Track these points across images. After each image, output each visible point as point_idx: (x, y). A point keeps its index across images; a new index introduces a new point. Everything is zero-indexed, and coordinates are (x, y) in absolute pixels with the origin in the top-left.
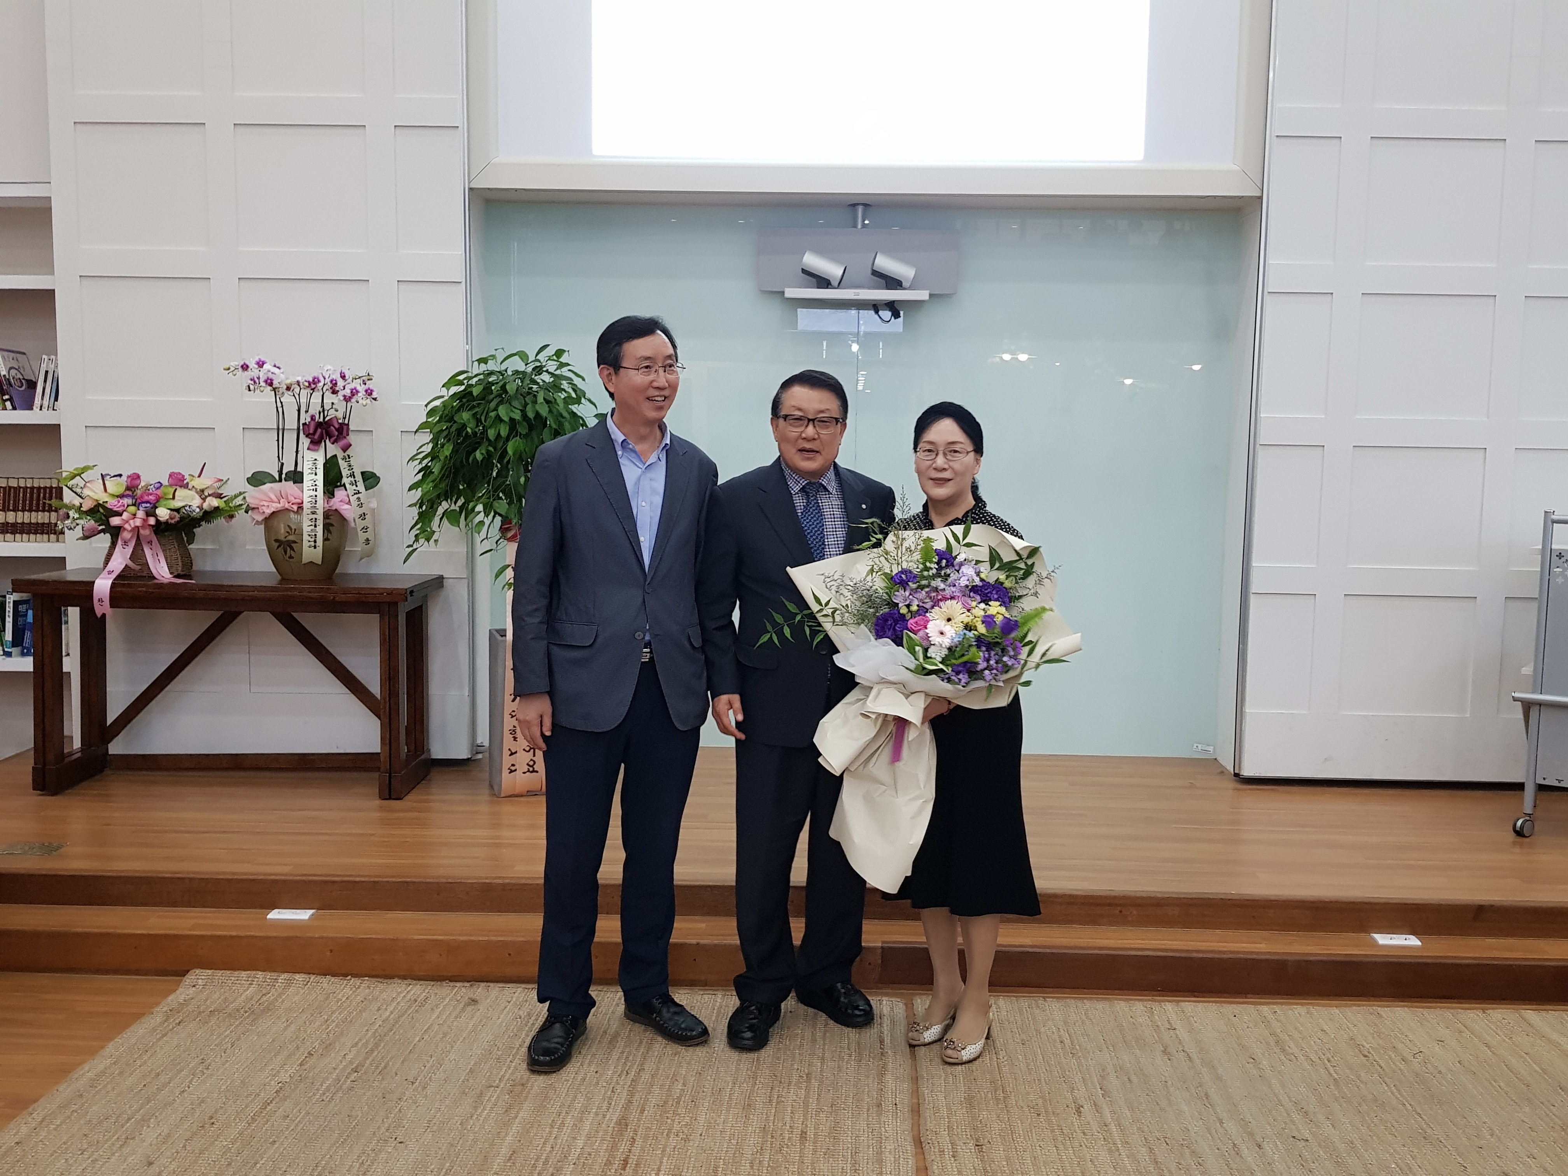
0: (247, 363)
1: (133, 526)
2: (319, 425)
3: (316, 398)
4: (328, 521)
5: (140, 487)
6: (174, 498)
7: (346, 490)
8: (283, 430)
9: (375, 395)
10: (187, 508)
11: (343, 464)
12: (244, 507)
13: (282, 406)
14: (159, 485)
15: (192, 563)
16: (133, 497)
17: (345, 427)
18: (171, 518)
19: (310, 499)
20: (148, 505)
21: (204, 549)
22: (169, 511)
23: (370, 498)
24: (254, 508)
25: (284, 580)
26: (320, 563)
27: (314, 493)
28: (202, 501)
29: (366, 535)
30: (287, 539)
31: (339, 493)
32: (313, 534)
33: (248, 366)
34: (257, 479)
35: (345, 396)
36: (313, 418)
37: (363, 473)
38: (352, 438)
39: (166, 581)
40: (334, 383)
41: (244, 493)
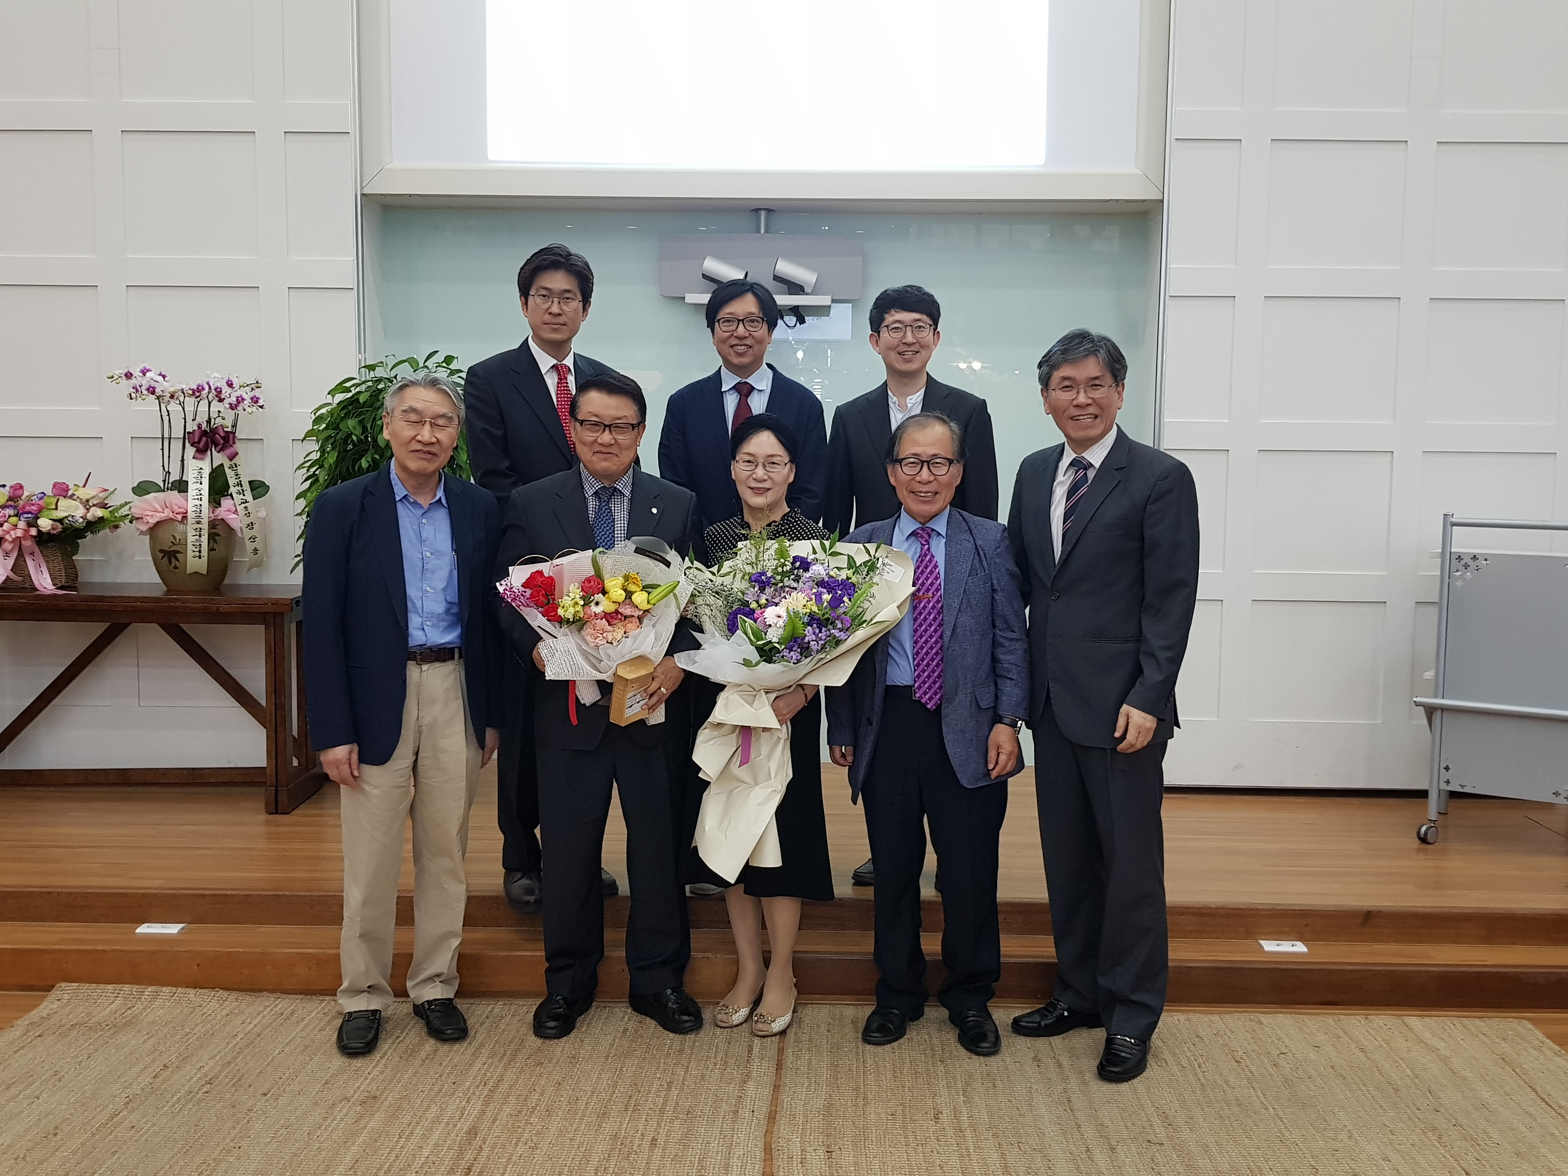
0: (131, 371)
1: (14, 537)
2: (204, 433)
3: (203, 406)
4: (214, 531)
5: (23, 497)
6: (56, 509)
7: (233, 499)
8: (170, 438)
9: (261, 402)
10: (70, 519)
11: (229, 473)
12: (130, 517)
13: (169, 415)
14: (43, 495)
15: (77, 574)
16: (15, 507)
17: (231, 435)
18: (53, 529)
19: (194, 509)
20: (30, 515)
21: (92, 560)
22: (51, 522)
23: (259, 509)
24: (138, 518)
25: (169, 591)
26: (205, 573)
27: (198, 502)
28: (86, 511)
29: (254, 545)
30: (172, 549)
31: (226, 503)
32: (198, 544)
33: (131, 375)
34: (143, 489)
35: (231, 404)
36: (199, 426)
37: (250, 482)
38: (239, 446)
39: (50, 592)
40: (219, 391)
41: (130, 503)
